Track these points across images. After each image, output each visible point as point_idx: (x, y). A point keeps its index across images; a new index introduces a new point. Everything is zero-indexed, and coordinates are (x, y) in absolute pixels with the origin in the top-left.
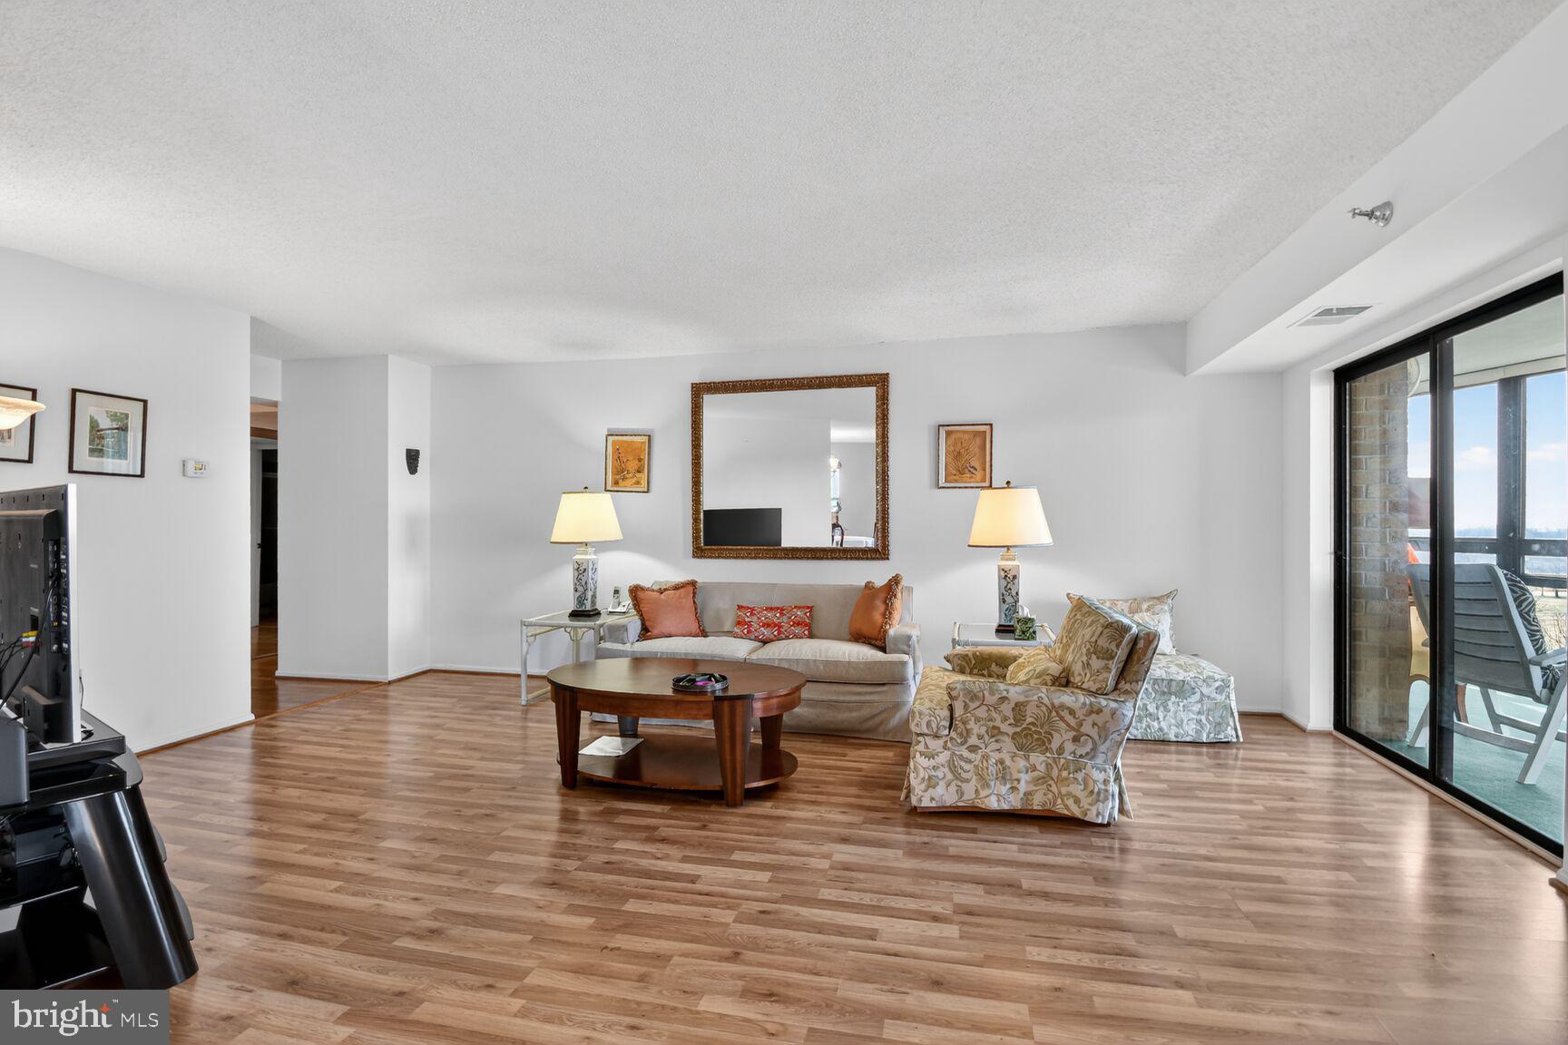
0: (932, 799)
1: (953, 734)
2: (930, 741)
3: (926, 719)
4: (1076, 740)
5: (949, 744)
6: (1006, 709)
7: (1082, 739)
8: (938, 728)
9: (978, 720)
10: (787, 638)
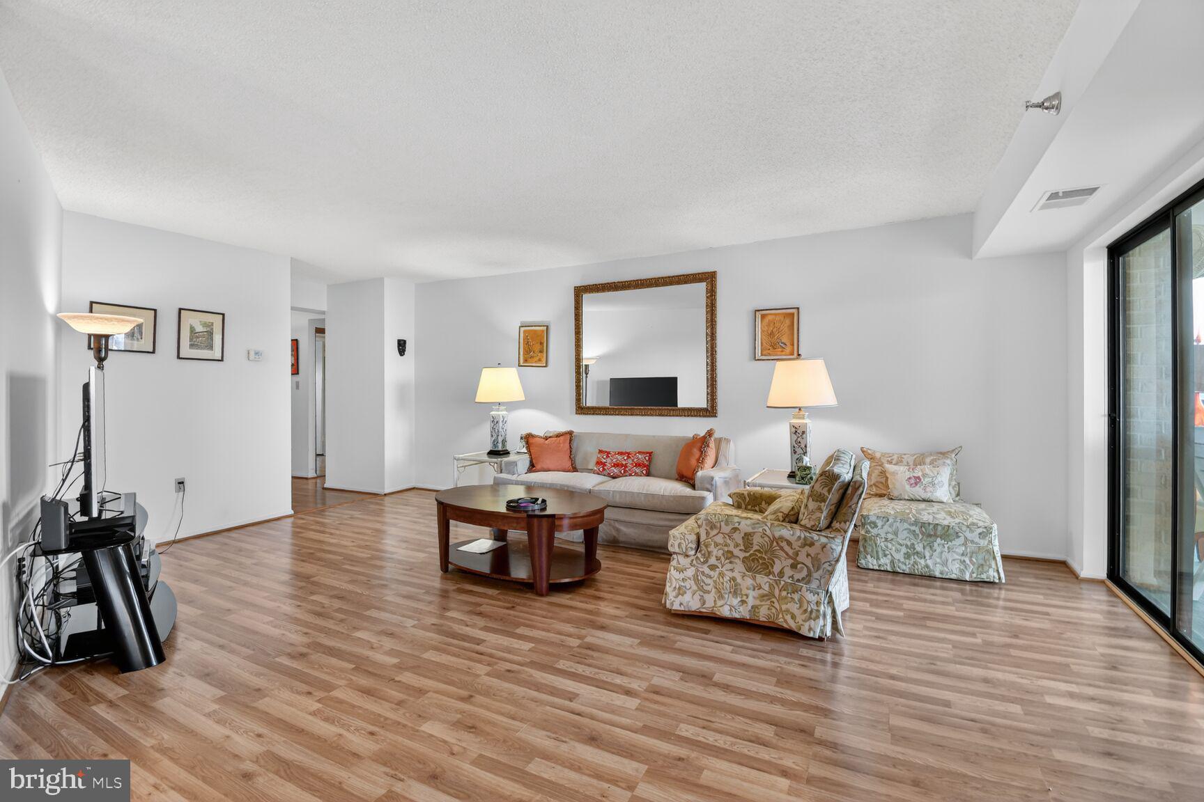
0: (681, 604)
1: (699, 555)
2: (681, 558)
3: (679, 541)
4: (794, 566)
5: (694, 562)
6: (738, 537)
7: (799, 566)
8: (686, 549)
9: (716, 545)
10: (630, 475)
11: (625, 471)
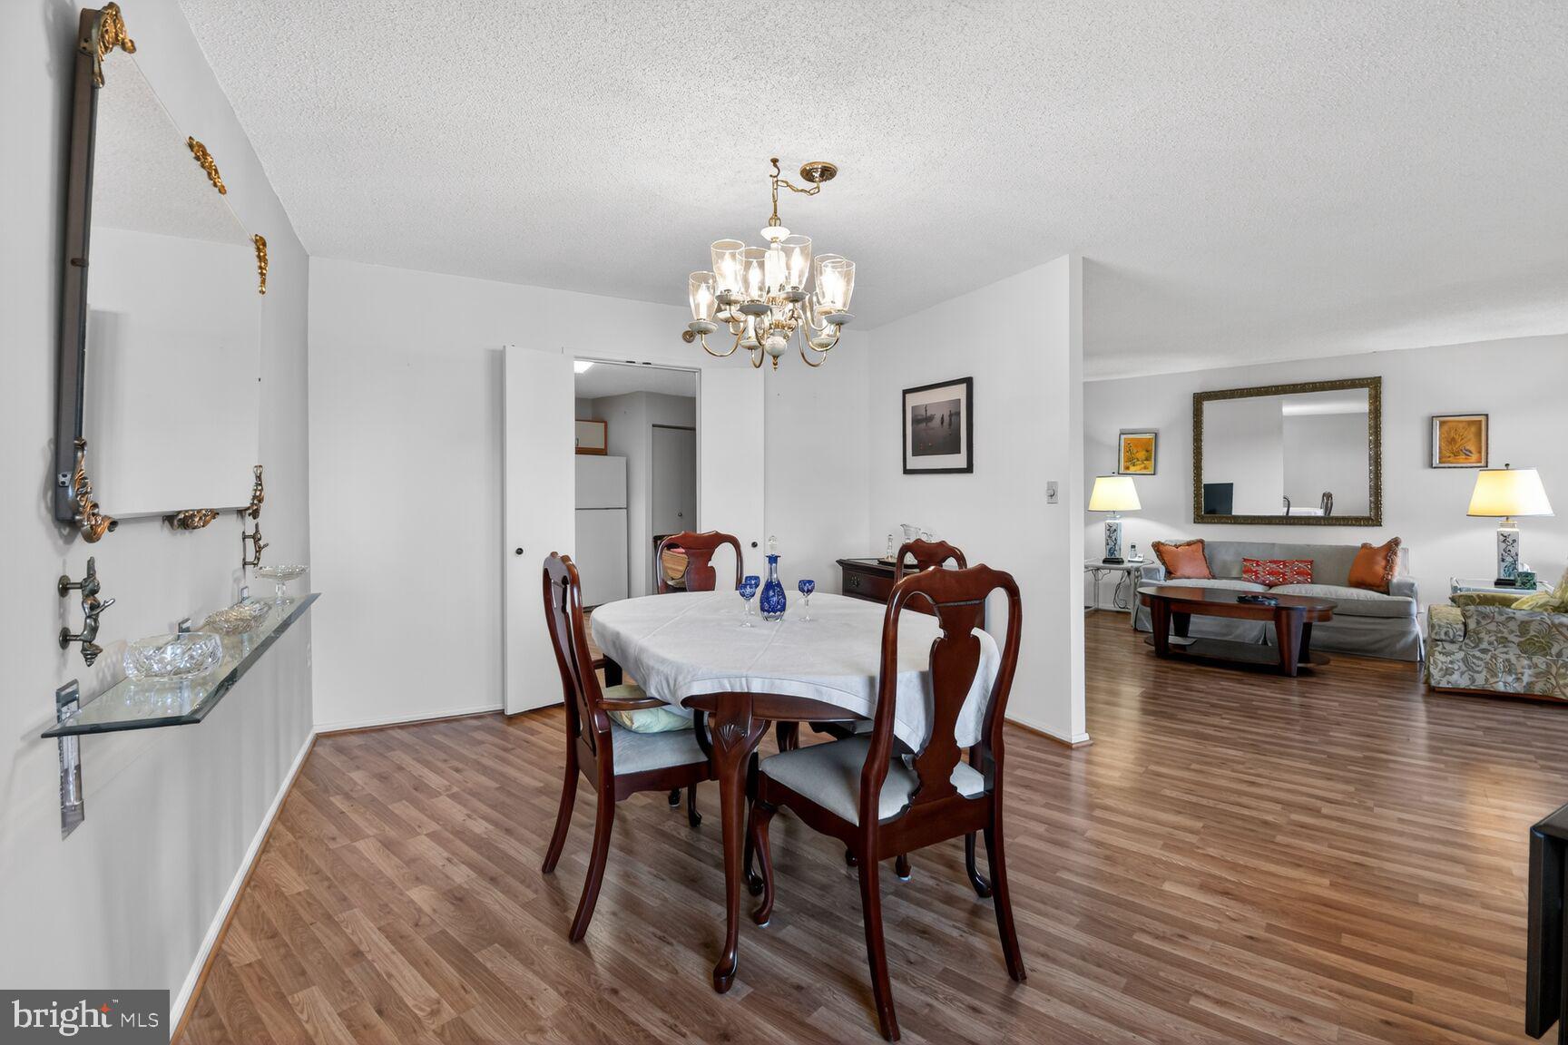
1: (1467, 641)
5: (1463, 647)
8: (1454, 637)
10: (1292, 583)
11: (1284, 579)
